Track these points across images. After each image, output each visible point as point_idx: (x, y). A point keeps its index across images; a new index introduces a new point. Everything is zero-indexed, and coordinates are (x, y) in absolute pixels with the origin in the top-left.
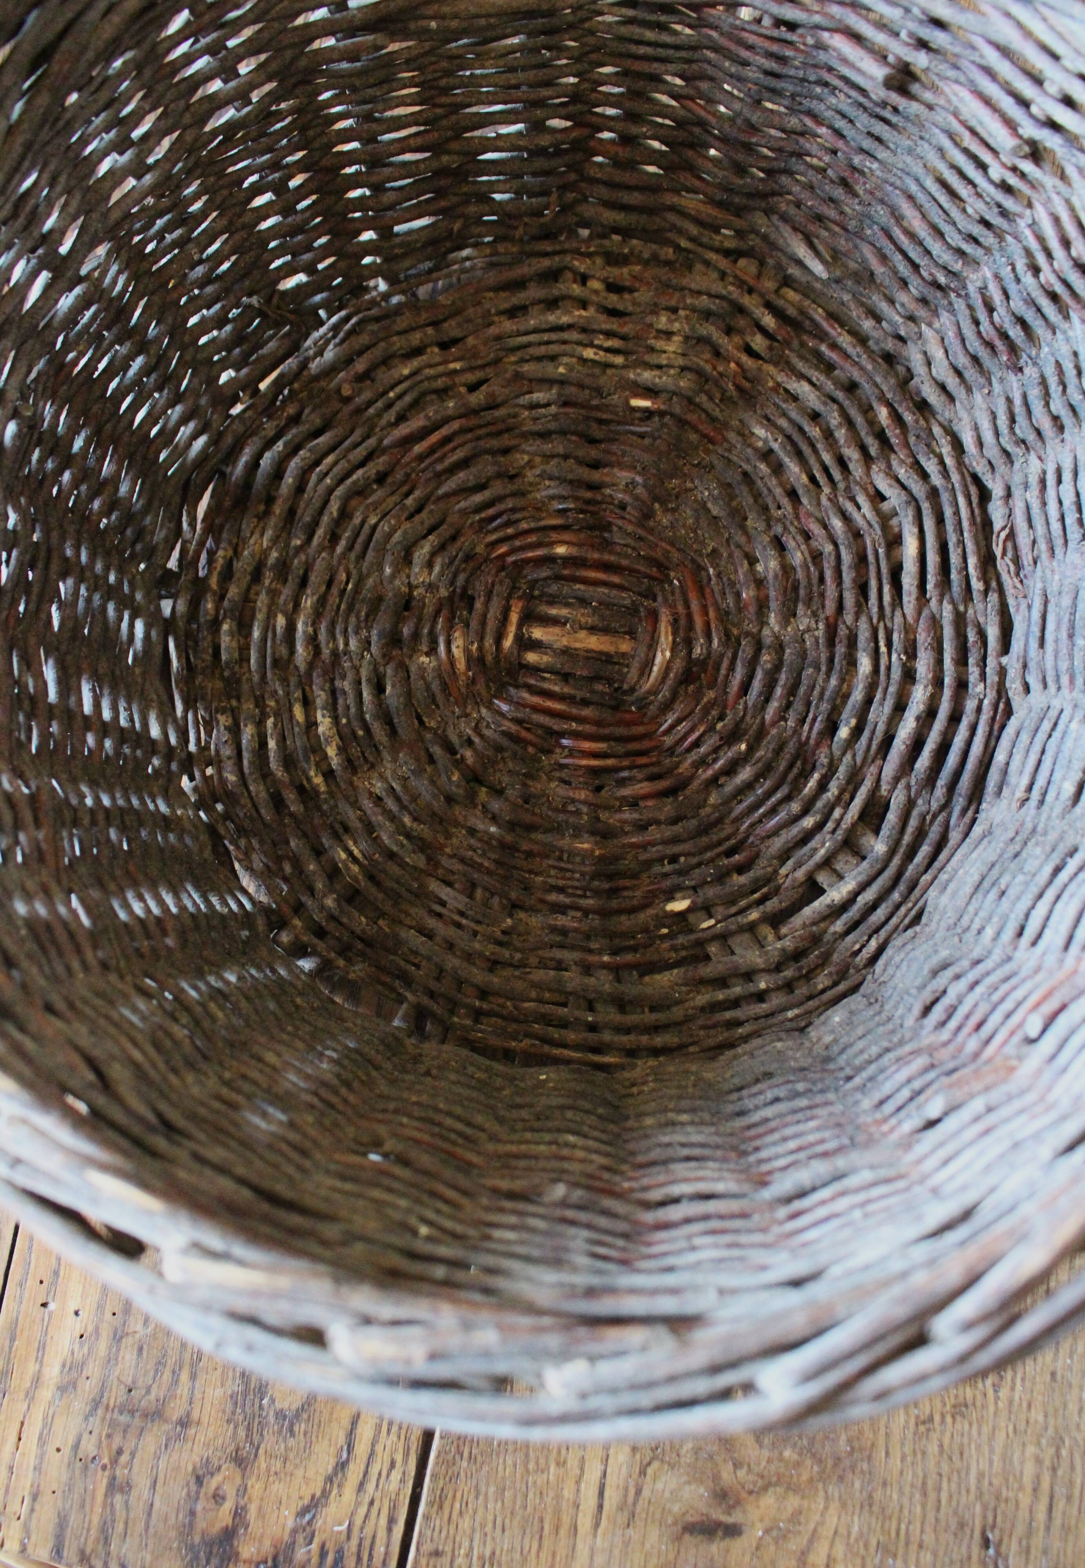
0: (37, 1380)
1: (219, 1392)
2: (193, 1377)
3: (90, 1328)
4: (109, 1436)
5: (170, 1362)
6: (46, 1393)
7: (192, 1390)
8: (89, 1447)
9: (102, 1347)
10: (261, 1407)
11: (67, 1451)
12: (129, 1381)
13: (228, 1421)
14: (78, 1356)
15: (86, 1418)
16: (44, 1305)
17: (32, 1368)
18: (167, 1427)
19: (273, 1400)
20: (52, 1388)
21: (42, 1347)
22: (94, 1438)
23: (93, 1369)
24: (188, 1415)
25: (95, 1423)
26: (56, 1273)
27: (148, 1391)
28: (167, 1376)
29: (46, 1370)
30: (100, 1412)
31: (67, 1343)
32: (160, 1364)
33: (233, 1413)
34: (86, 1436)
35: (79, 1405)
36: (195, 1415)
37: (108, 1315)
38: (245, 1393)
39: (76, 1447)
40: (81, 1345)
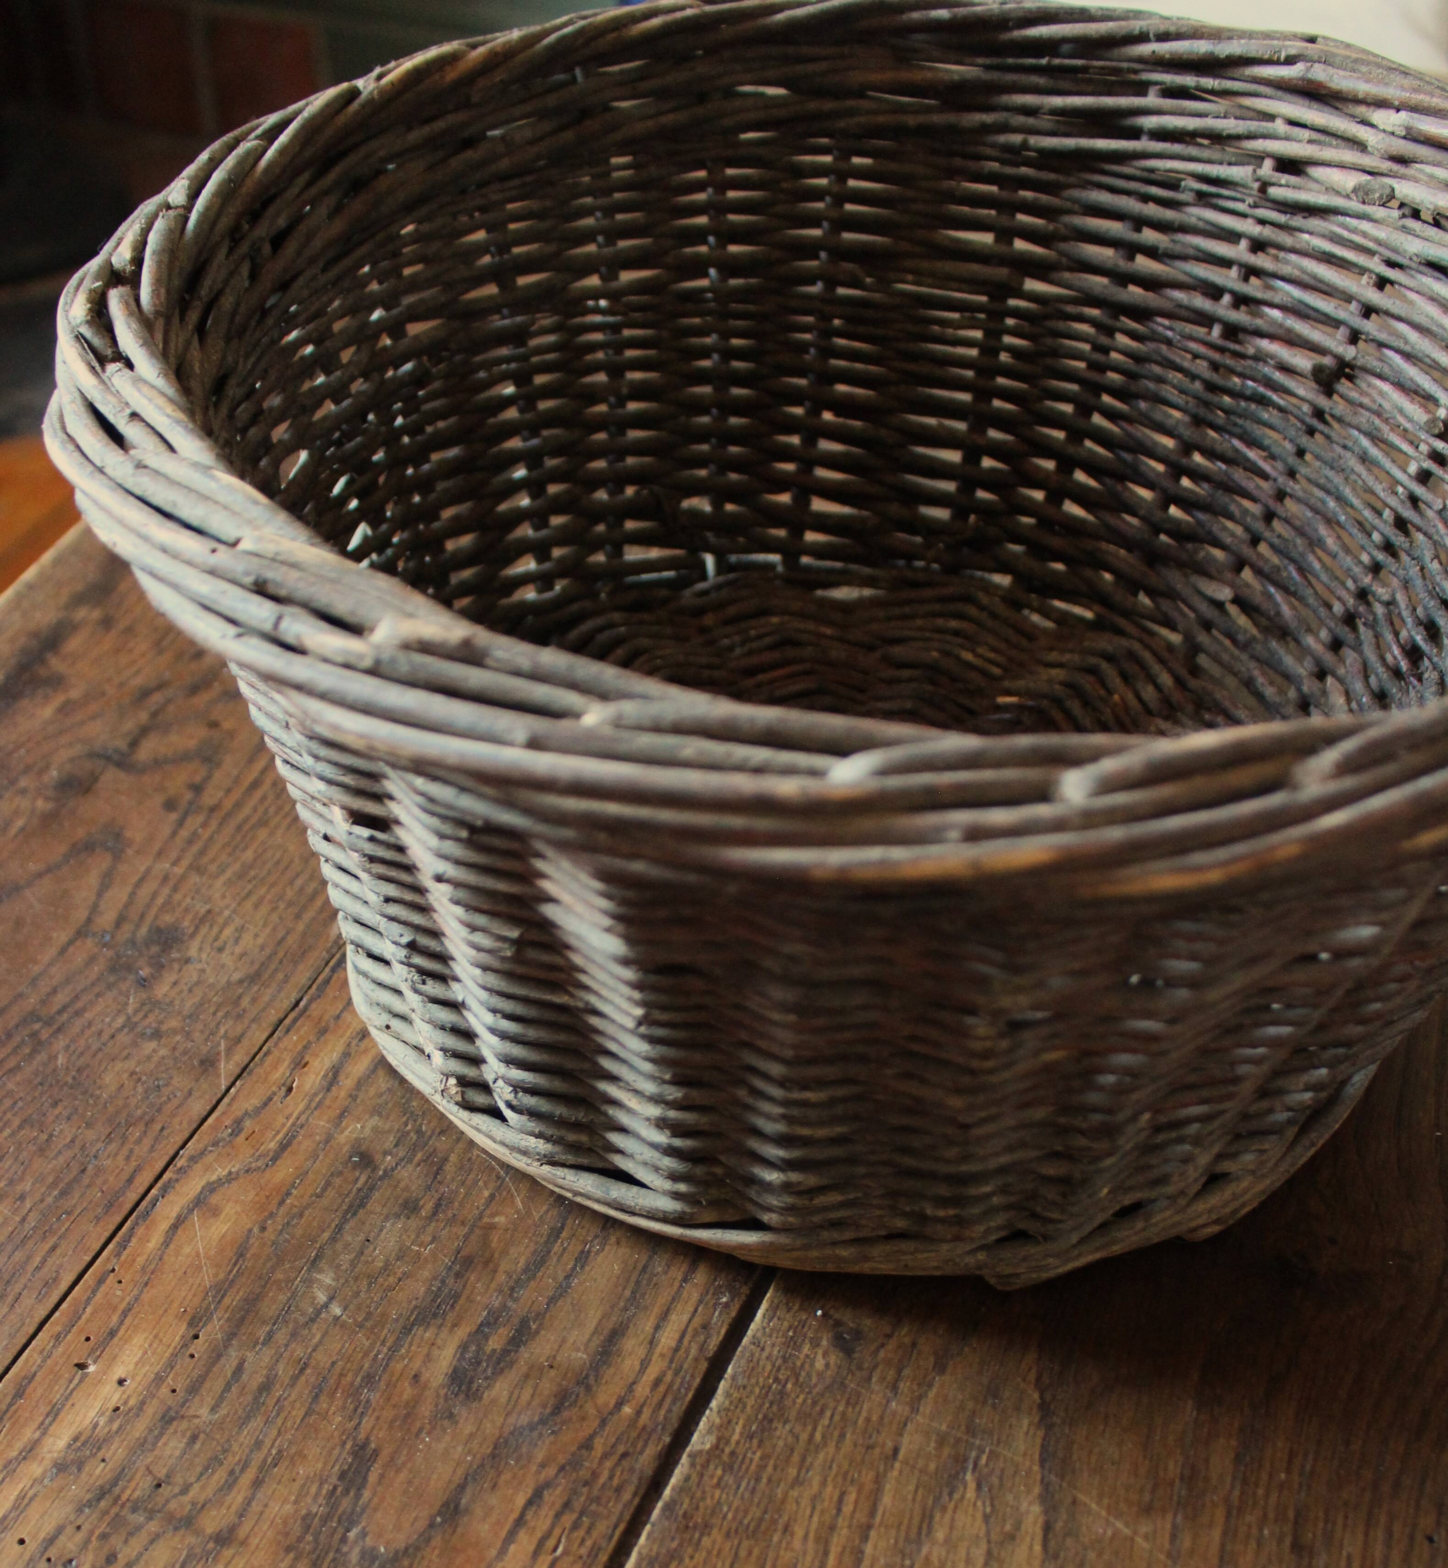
0: (30, 1451)
1: (288, 1508)
2: (257, 1483)
3: (132, 1402)
4: (104, 1537)
5: (231, 1461)
6: (35, 1469)
7: (248, 1502)
8: (69, 1544)
9: (140, 1428)
10: (344, 1540)
11: (32, 1546)
12: (162, 1473)
13: (288, 1550)
14: (101, 1432)
15: (80, 1510)
16: (81, 1366)
17: (29, 1433)
18: (192, 1540)
19: (364, 1534)
20: (47, 1463)
21: (54, 1412)
22: (80, 1536)
23: (116, 1452)
24: (232, 1529)
25: (90, 1517)
26: (112, 1334)
27: (185, 1490)
28: (220, 1476)
29: (48, 1441)
30: (103, 1504)
31: (92, 1414)
32: (215, 1461)
33: (300, 1539)
34: (69, 1530)
35: (76, 1490)
36: (242, 1532)
37: (164, 1390)
38: (325, 1519)
39: (51, 1541)
40: (111, 1421)
